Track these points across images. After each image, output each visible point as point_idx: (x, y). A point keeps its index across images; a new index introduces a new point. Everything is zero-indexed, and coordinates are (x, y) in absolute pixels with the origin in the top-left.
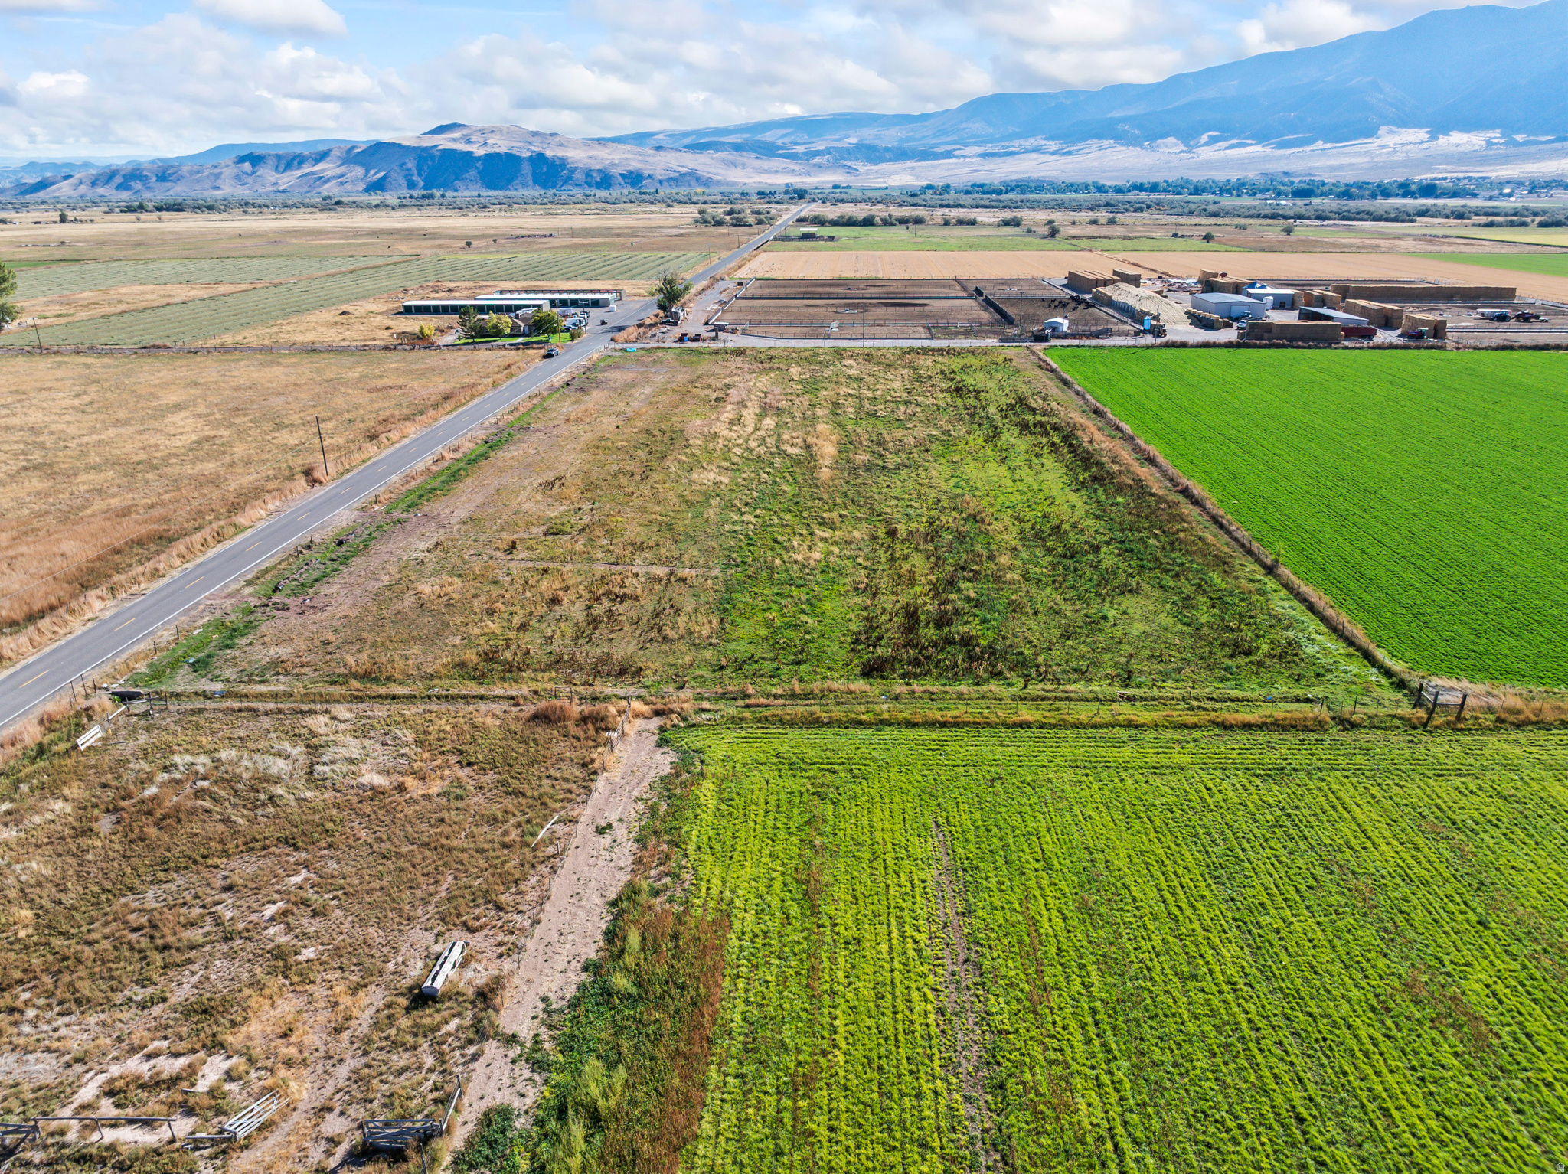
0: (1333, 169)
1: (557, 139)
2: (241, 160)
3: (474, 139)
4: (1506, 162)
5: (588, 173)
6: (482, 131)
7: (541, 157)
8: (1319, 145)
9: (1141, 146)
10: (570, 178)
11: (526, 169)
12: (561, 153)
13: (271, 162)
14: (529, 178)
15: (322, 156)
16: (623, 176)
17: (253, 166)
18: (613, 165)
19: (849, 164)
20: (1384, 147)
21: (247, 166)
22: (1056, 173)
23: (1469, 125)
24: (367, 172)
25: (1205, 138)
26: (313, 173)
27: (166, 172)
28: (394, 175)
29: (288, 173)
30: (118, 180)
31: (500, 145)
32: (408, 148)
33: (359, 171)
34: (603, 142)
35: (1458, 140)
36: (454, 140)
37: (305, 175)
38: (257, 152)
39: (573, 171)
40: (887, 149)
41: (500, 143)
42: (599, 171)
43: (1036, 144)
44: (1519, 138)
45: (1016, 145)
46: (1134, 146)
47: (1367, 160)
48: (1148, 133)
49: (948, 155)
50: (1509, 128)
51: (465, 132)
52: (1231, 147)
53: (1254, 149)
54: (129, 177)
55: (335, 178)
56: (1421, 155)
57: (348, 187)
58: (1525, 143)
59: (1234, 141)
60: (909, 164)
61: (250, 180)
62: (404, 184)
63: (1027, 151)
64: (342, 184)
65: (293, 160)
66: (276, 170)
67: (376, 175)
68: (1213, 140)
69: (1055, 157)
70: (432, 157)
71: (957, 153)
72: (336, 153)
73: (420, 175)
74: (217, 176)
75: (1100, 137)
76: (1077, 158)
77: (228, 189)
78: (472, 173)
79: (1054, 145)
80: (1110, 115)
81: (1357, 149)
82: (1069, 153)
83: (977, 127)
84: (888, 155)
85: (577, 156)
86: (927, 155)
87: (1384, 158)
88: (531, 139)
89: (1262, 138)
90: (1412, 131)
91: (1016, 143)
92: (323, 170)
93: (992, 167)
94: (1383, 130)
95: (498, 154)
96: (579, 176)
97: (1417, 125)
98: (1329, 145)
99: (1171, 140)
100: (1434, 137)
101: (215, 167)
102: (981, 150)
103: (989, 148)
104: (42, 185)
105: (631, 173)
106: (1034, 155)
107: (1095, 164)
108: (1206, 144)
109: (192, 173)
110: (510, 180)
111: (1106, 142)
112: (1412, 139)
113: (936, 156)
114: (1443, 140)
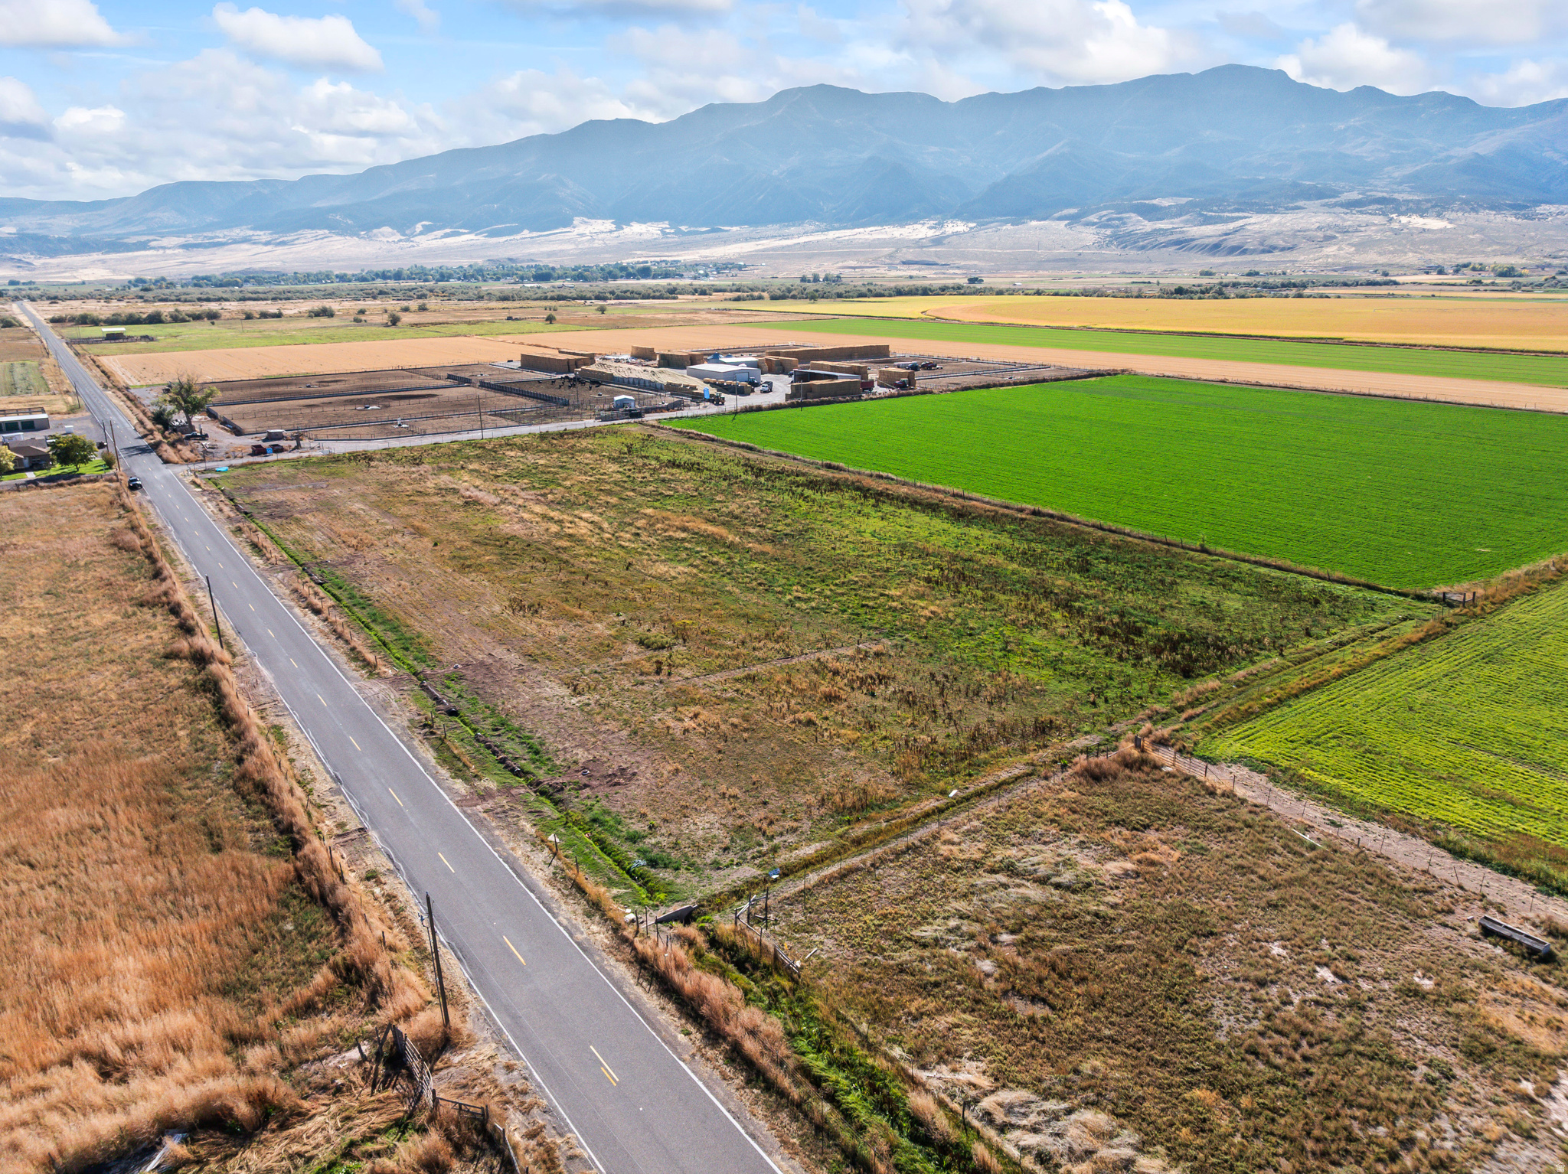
0: (550, 254)
4: (684, 249)
8: (526, 233)
9: (358, 236)
19: (16, 256)
20: (582, 235)
22: (278, 264)
23: (643, 219)
25: (419, 227)
35: (637, 230)
40: (61, 240)
43: (242, 234)
44: (683, 228)
45: (221, 235)
46: (351, 235)
47: (572, 246)
48: (361, 222)
49: (143, 246)
50: (675, 222)
52: (447, 236)
53: (466, 238)
56: (615, 242)
58: (689, 233)
59: (448, 230)
60: (95, 256)
63: (235, 242)
68: (427, 230)
69: (269, 248)
71: (153, 244)
75: (312, 227)
76: (295, 249)
79: (264, 236)
80: (315, 205)
81: (560, 237)
82: (283, 243)
83: (166, 216)
84: (65, 247)
86: (116, 246)
87: (587, 245)
89: (473, 227)
90: (600, 221)
91: (219, 233)
93: (201, 258)
94: (577, 220)
97: (603, 216)
98: (535, 234)
99: (386, 229)
100: (619, 228)
102: (181, 240)
103: (190, 239)
106: (245, 246)
107: (317, 253)
108: (421, 233)
111: (321, 232)
112: (602, 228)
113: (128, 248)
114: (627, 230)
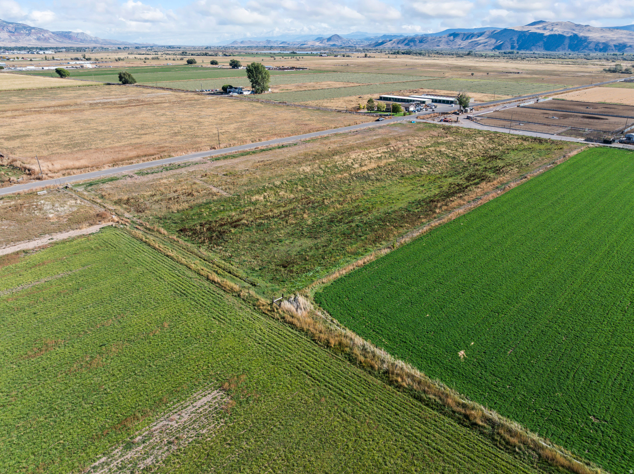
1: (588, 28)
2: (450, 35)
3: (547, 28)
5: (597, 44)
6: (553, 24)
7: (575, 36)
10: (587, 46)
11: (567, 42)
12: (587, 34)
13: (461, 36)
14: (567, 46)
15: (480, 34)
16: (615, 46)
17: (454, 37)
18: (612, 40)
21: (452, 37)
24: (497, 41)
26: (475, 41)
27: (423, 39)
28: (506, 43)
29: (466, 41)
30: (406, 42)
31: (558, 31)
32: (517, 31)
33: (493, 41)
34: (611, 29)
36: (538, 28)
37: (472, 42)
38: (457, 32)
39: (590, 43)
41: (559, 30)
42: (603, 43)
51: (544, 24)
54: (409, 41)
55: (483, 43)
57: (487, 47)
61: (451, 43)
62: (510, 46)
64: (485, 46)
65: (469, 36)
66: (462, 40)
67: (499, 43)
70: (525, 35)
72: (487, 33)
73: (517, 43)
74: (440, 41)
77: (443, 47)
78: (541, 43)
85: (594, 36)
88: (575, 28)
92: (479, 40)
95: (555, 35)
96: (592, 46)
101: (440, 38)
104: (382, 43)
105: (620, 44)
109: (431, 40)
110: (557, 47)
